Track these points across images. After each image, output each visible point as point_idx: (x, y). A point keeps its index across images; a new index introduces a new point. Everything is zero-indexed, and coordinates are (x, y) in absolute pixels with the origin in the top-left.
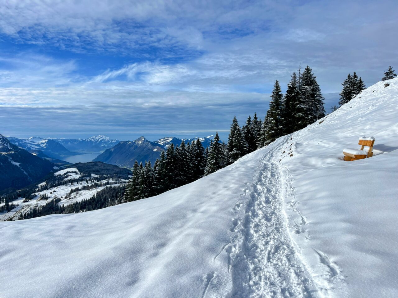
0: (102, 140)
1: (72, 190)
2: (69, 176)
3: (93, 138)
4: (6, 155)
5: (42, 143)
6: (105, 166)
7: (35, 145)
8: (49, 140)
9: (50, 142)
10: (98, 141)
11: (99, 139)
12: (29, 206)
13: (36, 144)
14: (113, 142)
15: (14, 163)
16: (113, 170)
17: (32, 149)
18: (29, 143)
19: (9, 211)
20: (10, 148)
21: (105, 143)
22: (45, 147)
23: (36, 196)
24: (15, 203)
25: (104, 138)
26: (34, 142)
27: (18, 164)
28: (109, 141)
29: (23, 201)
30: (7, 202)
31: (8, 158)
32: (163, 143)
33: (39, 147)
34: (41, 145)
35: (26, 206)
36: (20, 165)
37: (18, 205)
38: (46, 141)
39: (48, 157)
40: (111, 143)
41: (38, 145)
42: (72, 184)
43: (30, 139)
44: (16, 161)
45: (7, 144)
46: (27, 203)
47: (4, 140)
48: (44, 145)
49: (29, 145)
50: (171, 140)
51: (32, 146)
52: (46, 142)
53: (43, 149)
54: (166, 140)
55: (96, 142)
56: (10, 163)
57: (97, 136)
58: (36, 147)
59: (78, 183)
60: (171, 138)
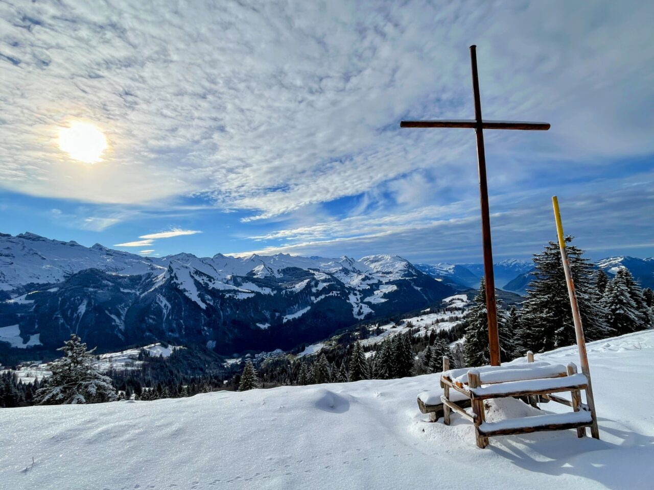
0: (516, 264)
1: (437, 320)
2: (454, 303)
3: (505, 262)
4: (410, 280)
5: (450, 269)
6: (501, 294)
7: (444, 271)
8: (456, 266)
9: (457, 268)
10: (511, 265)
11: (511, 263)
12: (395, 332)
13: (445, 269)
14: (530, 265)
15: (416, 288)
16: (511, 300)
17: (440, 274)
18: (439, 269)
19: (378, 335)
20: (414, 274)
21: (520, 267)
22: (453, 273)
23: (404, 322)
24: (385, 327)
25: (518, 261)
26: (442, 268)
27: (419, 289)
28: (524, 265)
29: (391, 326)
30: (379, 326)
31: (410, 283)
32: (606, 266)
33: (447, 273)
34: (449, 271)
35: (393, 332)
36: (421, 290)
37: (386, 330)
38: (454, 266)
39: (453, 283)
40: (528, 267)
41: (446, 271)
42: (445, 313)
43: (439, 265)
44: (418, 286)
45: (412, 270)
46: (394, 329)
47: (409, 266)
48: (452, 271)
49: (438, 271)
50: (620, 260)
51: (441, 272)
52: (453, 268)
53: (451, 275)
54: (611, 260)
55: (508, 266)
56: (413, 287)
57: (509, 260)
58: (445, 273)
59: (451, 312)
60: (621, 257)
